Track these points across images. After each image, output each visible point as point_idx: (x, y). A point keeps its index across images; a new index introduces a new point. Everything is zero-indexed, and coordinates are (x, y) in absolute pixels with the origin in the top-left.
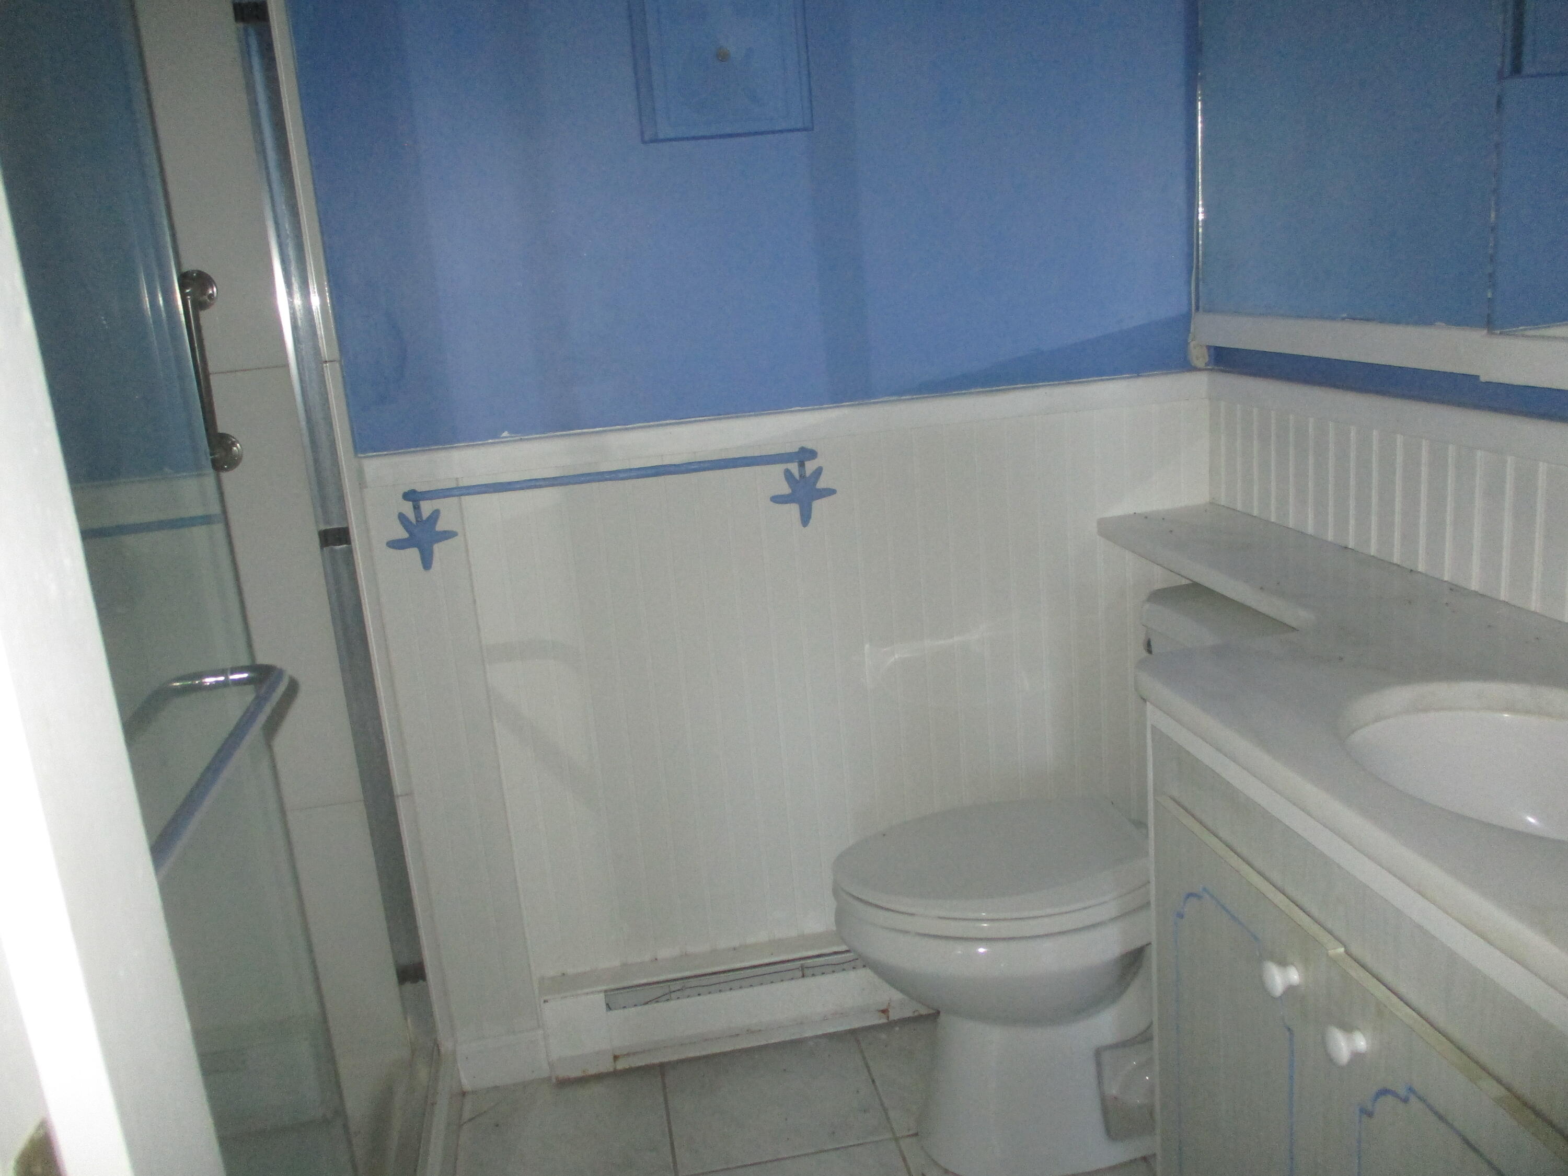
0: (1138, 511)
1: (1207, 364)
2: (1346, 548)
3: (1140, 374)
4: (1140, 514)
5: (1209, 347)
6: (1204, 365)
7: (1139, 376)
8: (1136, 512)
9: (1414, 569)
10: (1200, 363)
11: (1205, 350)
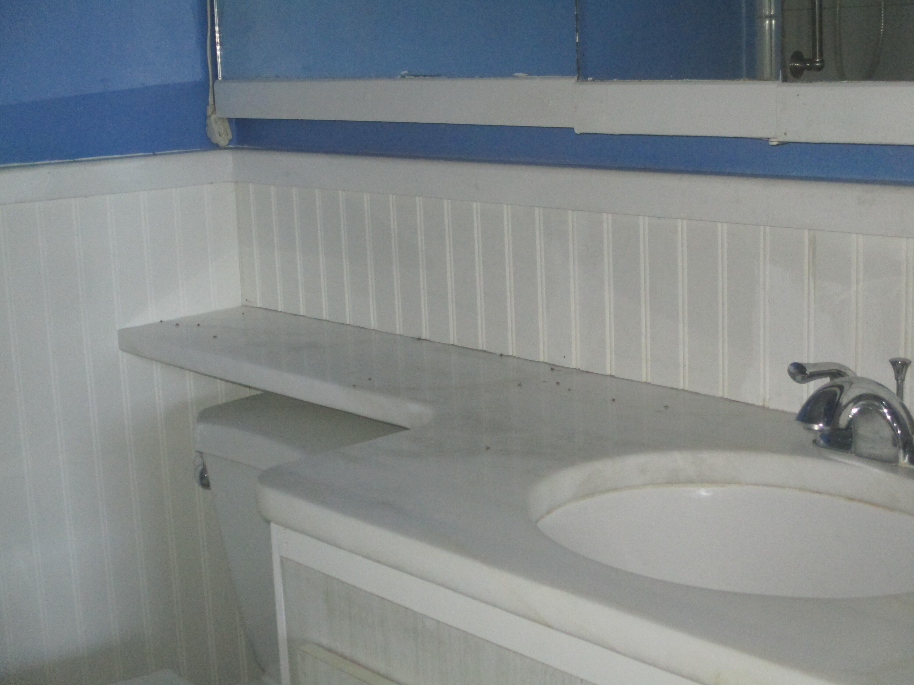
0: (165, 318)
1: (230, 142)
2: (419, 339)
3: (156, 153)
4: (169, 322)
5: (230, 120)
6: (227, 142)
7: (154, 155)
8: (164, 319)
9: (504, 353)
10: (223, 141)
11: (227, 124)
